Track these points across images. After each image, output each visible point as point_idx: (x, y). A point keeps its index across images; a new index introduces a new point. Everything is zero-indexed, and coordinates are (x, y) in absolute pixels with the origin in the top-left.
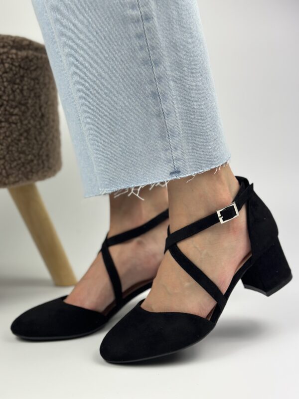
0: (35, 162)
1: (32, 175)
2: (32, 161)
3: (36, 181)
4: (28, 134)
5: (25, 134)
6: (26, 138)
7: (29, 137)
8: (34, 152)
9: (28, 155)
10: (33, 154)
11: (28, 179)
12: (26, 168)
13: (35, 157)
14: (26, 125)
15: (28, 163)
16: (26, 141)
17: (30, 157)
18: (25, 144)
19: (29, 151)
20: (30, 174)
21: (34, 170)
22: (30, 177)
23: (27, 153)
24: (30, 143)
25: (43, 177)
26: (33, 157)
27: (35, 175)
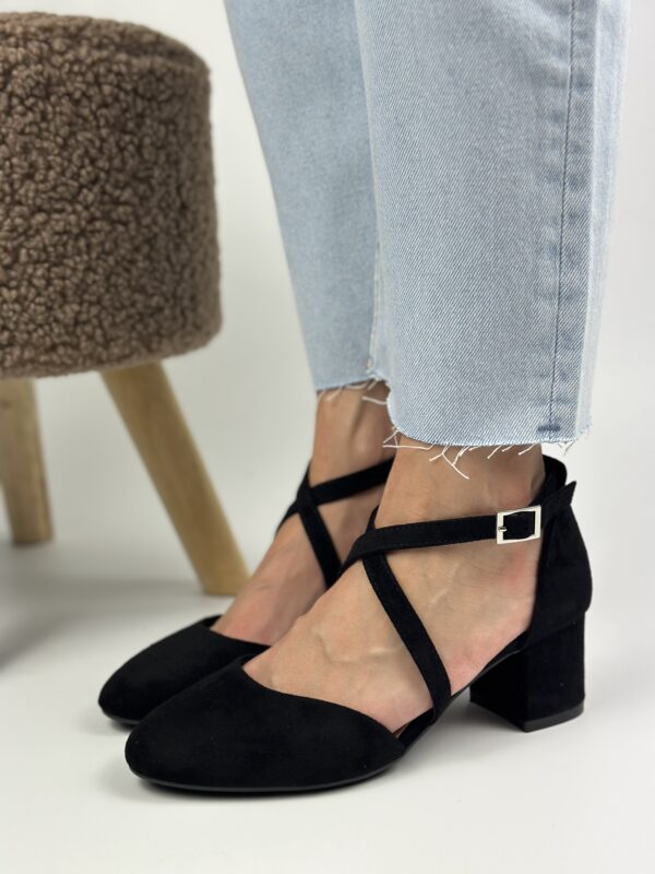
0: (167, 312)
1: (160, 343)
2: (160, 309)
3: (167, 356)
4: (152, 247)
5: (145, 249)
6: (148, 257)
7: (153, 255)
8: (164, 288)
9: (152, 296)
10: (163, 295)
11: (150, 350)
12: (147, 326)
13: (167, 300)
14: (148, 227)
15: (152, 315)
16: (147, 263)
17: (155, 301)
18: (145, 270)
19: (155, 288)
20: (156, 339)
21: (163, 332)
22: (154, 346)
23: (151, 291)
24: (155, 269)
25: (183, 348)
26: (162, 302)
27: (165, 341)
